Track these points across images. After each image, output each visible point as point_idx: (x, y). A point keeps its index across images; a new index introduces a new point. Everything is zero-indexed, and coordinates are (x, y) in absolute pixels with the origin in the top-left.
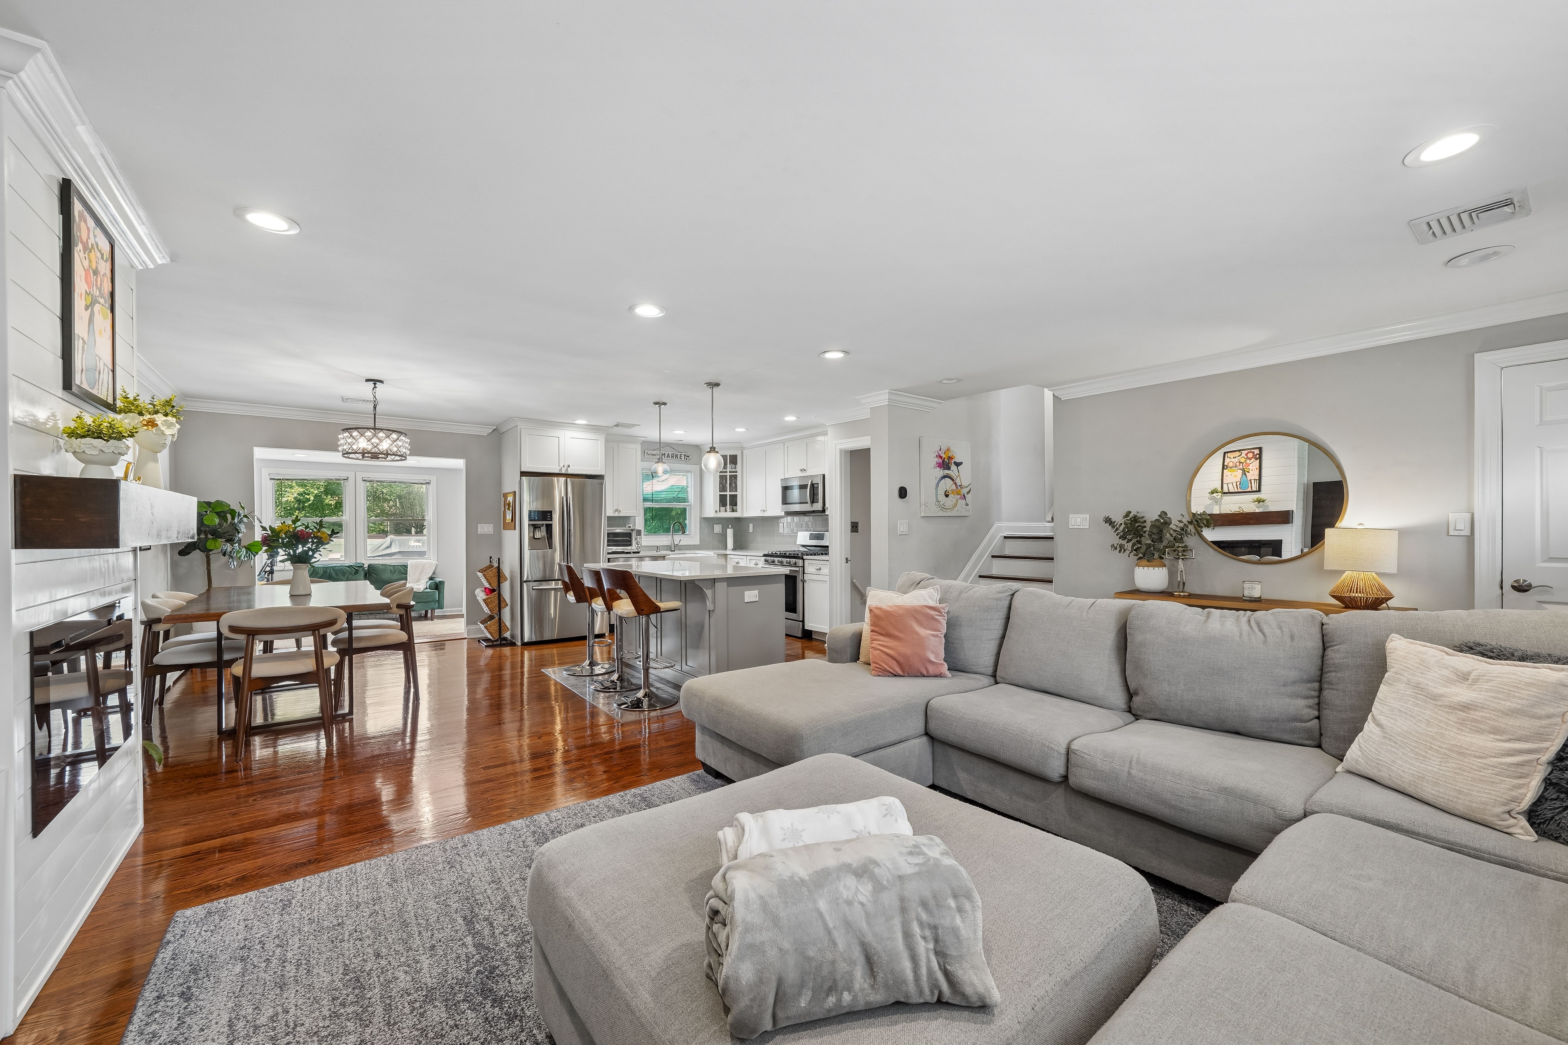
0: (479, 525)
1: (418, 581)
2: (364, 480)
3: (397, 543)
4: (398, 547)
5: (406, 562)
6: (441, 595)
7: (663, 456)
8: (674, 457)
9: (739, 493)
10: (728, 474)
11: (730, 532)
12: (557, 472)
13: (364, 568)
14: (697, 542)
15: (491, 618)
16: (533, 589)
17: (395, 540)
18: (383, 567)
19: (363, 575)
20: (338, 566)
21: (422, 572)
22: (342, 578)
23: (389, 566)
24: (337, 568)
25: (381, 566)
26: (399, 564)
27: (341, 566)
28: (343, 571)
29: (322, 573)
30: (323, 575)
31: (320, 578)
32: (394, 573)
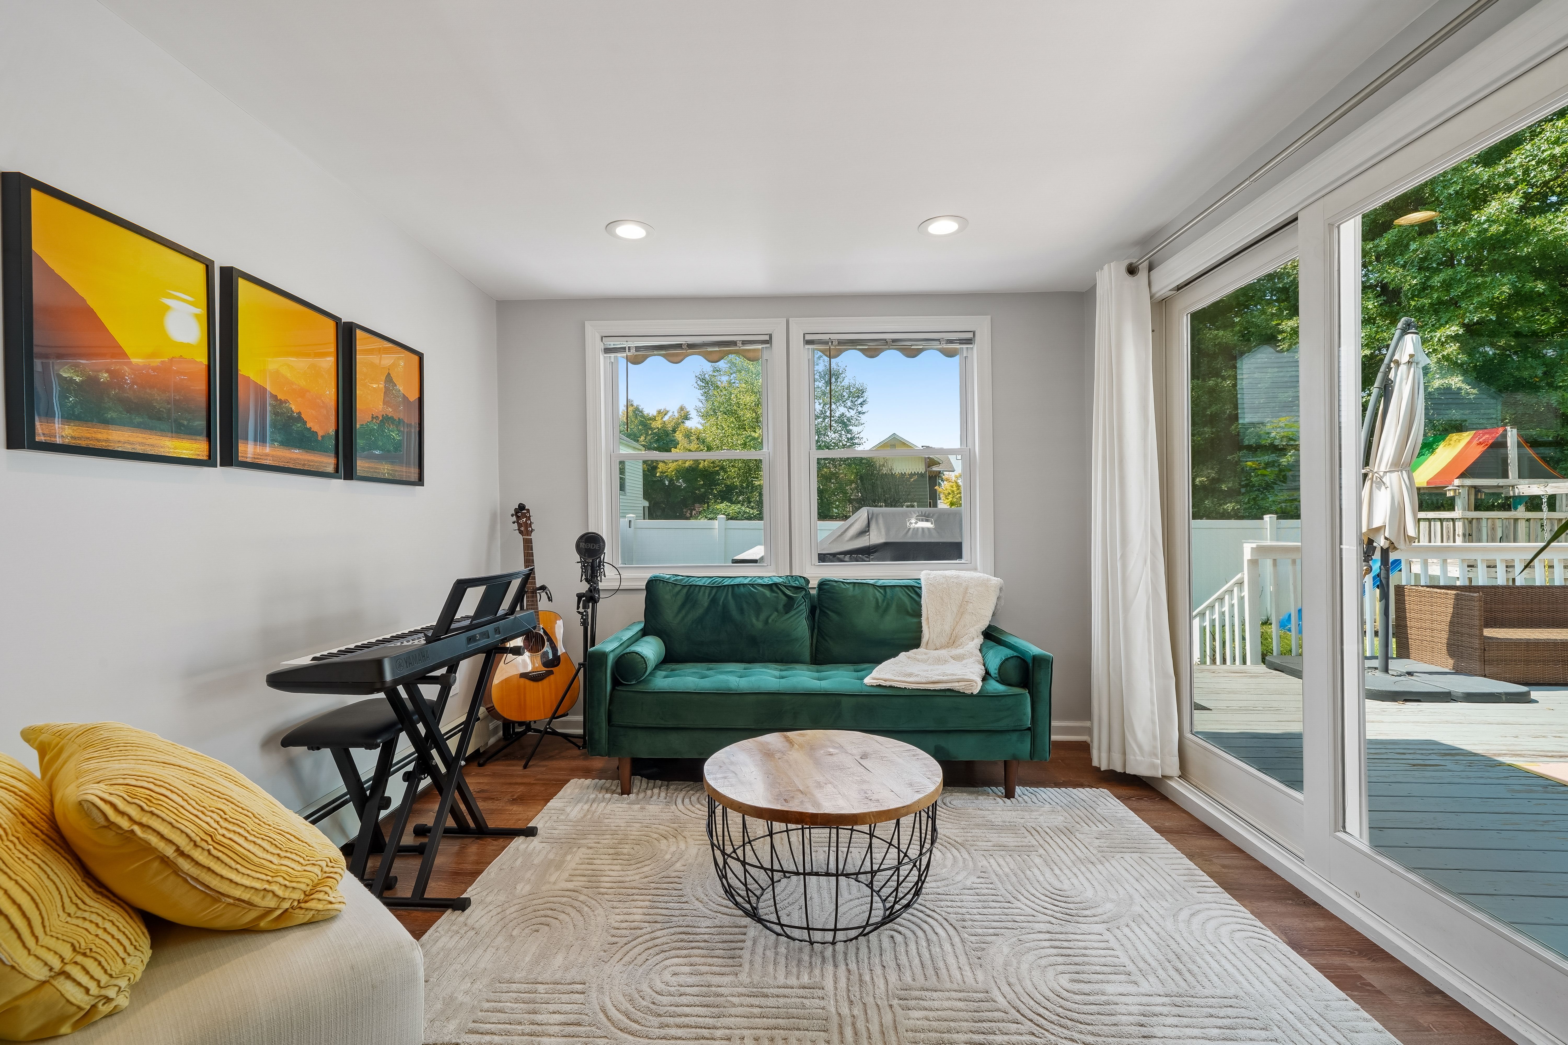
1: (954, 641)
2: (807, 344)
3: (881, 521)
4: (883, 531)
5: (907, 574)
6: (1042, 709)
13: (808, 594)
17: (877, 515)
18: (857, 591)
19: (805, 615)
20: (744, 585)
21: (961, 612)
22: (754, 620)
23: (871, 589)
24: (742, 589)
25: (851, 586)
26: (901, 583)
27: (752, 585)
28: (756, 602)
29: (706, 604)
30: (708, 610)
31: (700, 620)
32: (887, 609)
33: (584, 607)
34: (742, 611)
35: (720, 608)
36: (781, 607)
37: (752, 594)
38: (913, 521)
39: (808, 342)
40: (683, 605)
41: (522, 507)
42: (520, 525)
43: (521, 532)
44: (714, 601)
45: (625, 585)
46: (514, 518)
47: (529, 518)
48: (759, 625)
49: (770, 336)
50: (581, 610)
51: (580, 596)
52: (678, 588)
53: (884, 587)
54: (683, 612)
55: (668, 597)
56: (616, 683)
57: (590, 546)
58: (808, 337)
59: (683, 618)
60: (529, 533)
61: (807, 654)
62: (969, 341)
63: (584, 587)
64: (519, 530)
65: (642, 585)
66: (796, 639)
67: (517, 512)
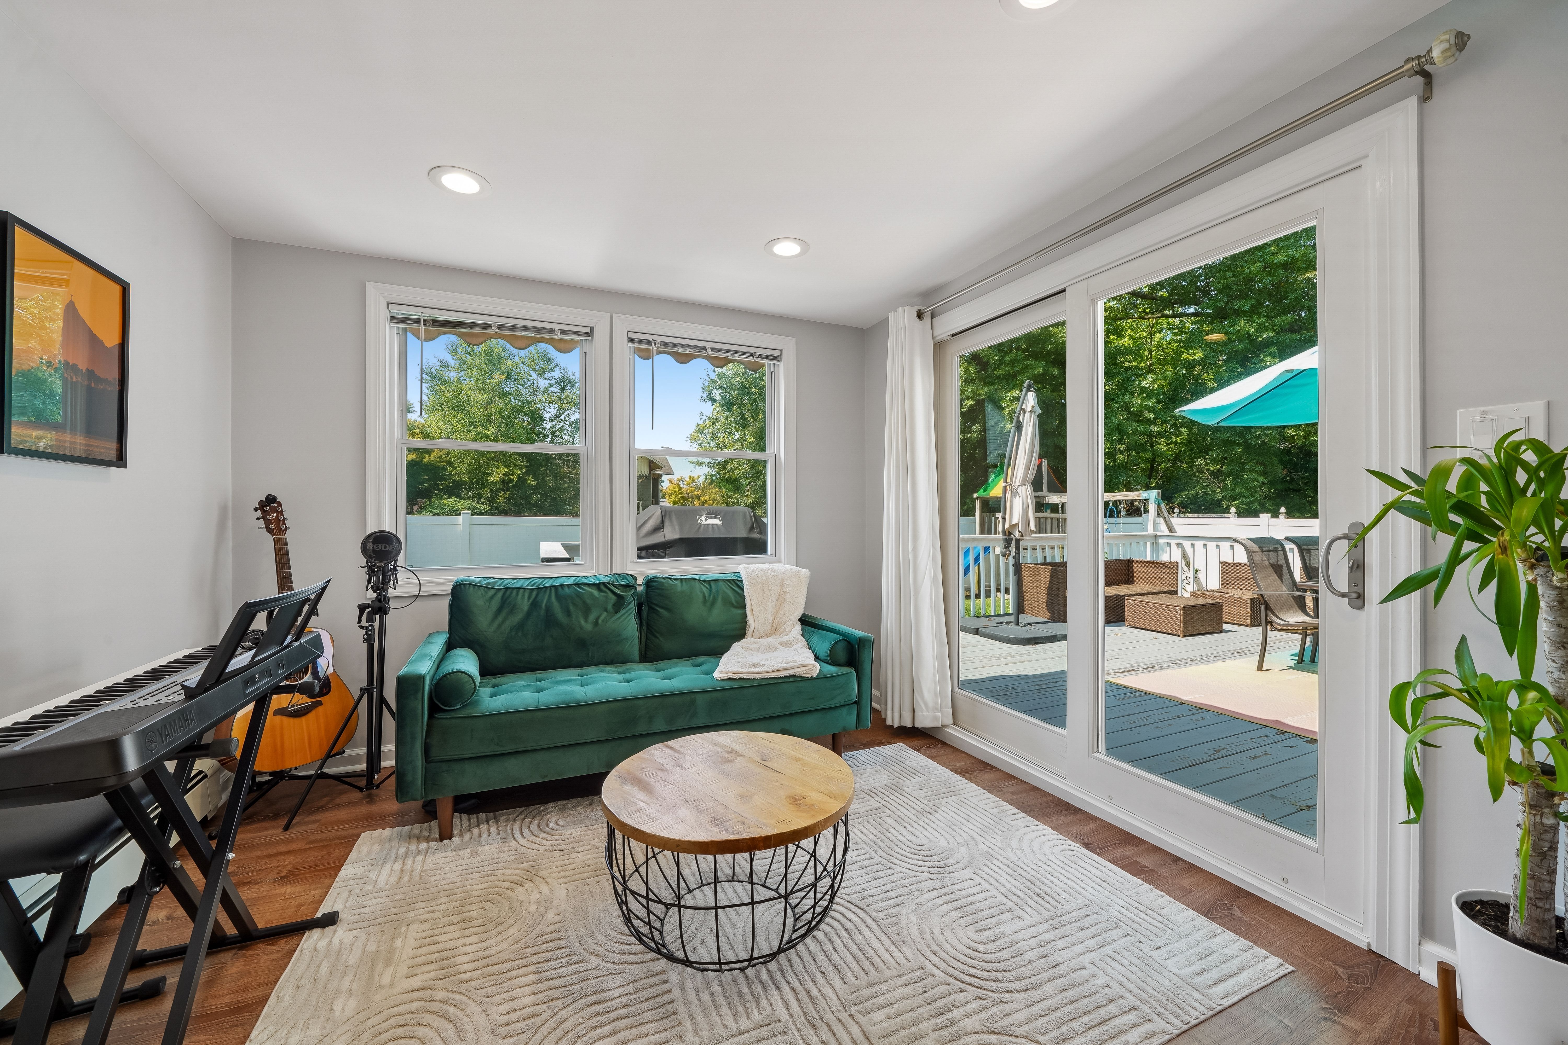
1: (776, 629)
13: (635, 591)
18: (685, 587)
19: (633, 613)
20: (569, 586)
21: (780, 601)
22: (583, 622)
23: (697, 584)
24: (567, 590)
25: (678, 583)
27: (578, 585)
28: (584, 602)
29: (526, 608)
30: (529, 614)
31: (521, 626)
32: (713, 603)
33: (370, 620)
34: (568, 613)
35: (543, 612)
36: (610, 607)
37: (578, 595)
38: (703, 518)
39: (630, 340)
40: (499, 610)
41: (271, 499)
42: (268, 523)
43: (270, 531)
44: (535, 604)
45: (424, 590)
46: (259, 513)
47: (281, 513)
48: (588, 626)
49: (592, 329)
50: (364, 623)
51: (362, 608)
52: (491, 592)
53: (710, 582)
54: (500, 619)
55: (480, 603)
56: (434, 709)
57: (381, 547)
58: (631, 335)
59: (500, 626)
60: (282, 532)
61: (636, 652)
62: (777, 358)
63: (369, 596)
64: (267, 527)
65: (446, 590)
66: (627, 639)
67: (262, 506)
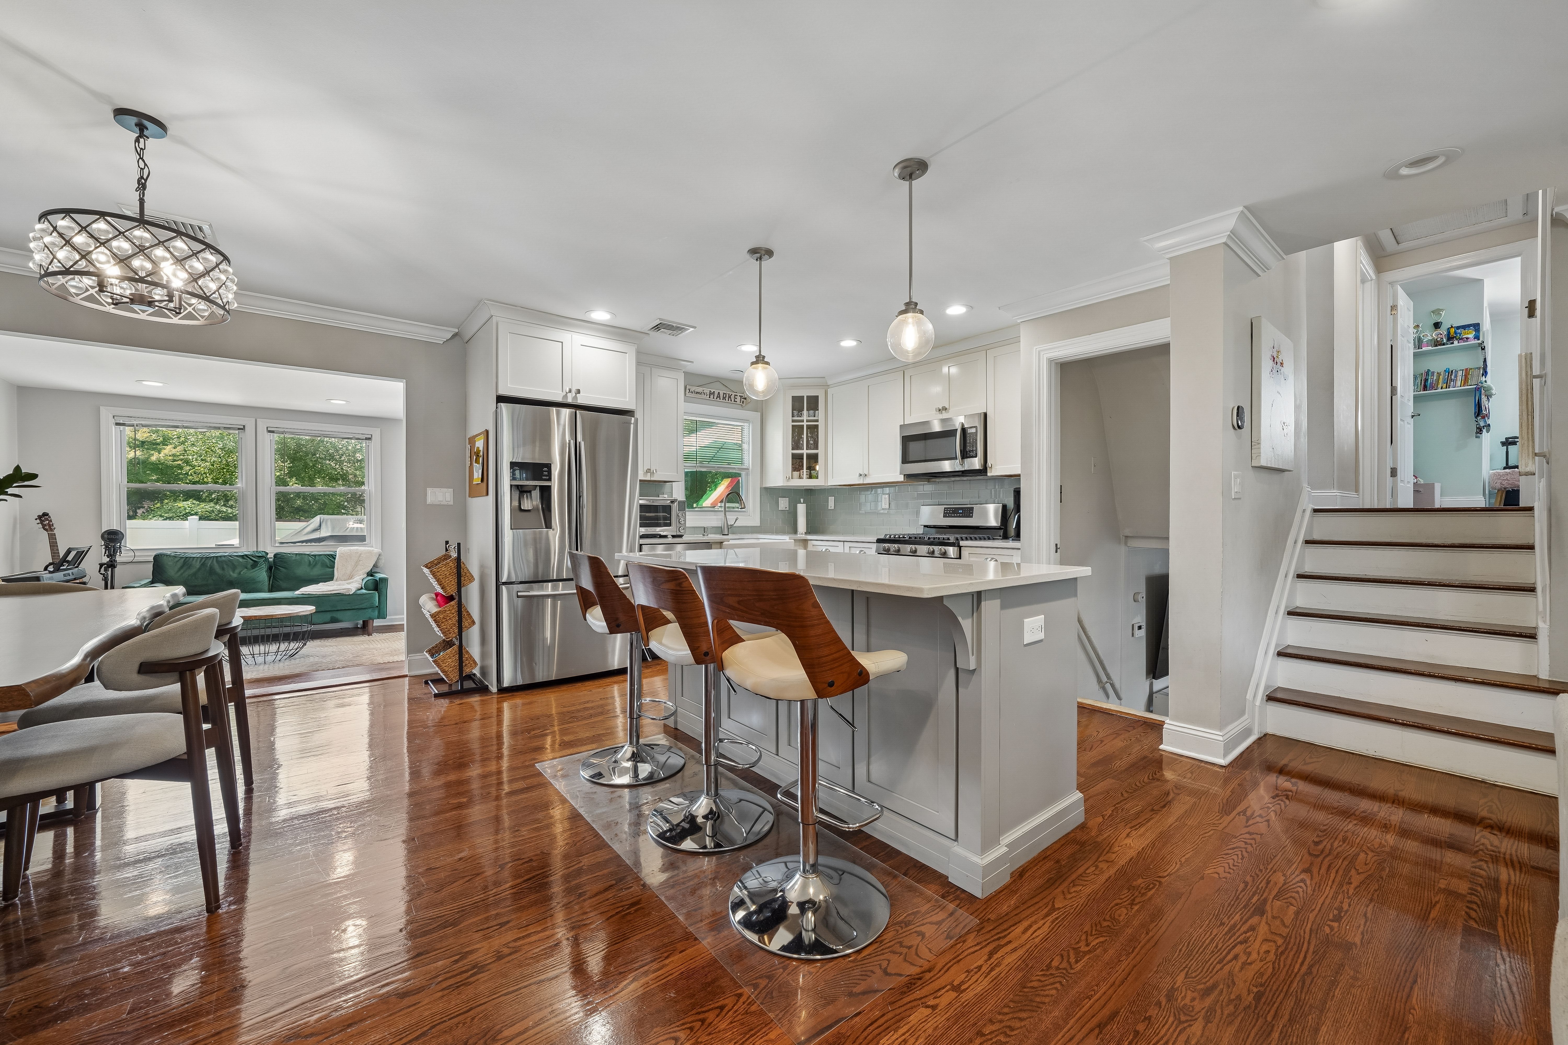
0: (429, 491)
1: (351, 577)
2: (270, 431)
3: (329, 523)
4: (330, 529)
5: (334, 550)
6: (382, 598)
7: (712, 396)
8: (727, 399)
9: (820, 452)
10: (805, 424)
11: (801, 509)
12: (559, 399)
13: (267, 560)
14: (756, 522)
15: (447, 644)
16: (518, 597)
17: (327, 520)
18: (298, 557)
19: (264, 568)
20: (224, 556)
21: (356, 565)
22: (231, 573)
23: (306, 556)
24: (223, 558)
25: (294, 556)
26: (326, 553)
27: (230, 556)
28: (233, 564)
29: (198, 567)
30: (199, 569)
31: (195, 574)
32: (315, 566)
33: (106, 570)
34: (223, 569)
35: (208, 568)
36: (249, 566)
37: (230, 561)
38: (351, 523)
40: (182, 567)
41: (46, 514)
42: (43, 526)
43: (46, 530)
44: (203, 565)
45: (136, 559)
46: (38, 521)
47: (51, 521)
49: (244, 426)
50: (103, 572)
51: (101, 565)
52: (177, 559)
53: (315, 556)
54: (182, 571)
55: (173, 562)
57: (111, 537)
58: (269, 429)
59: (182, 574)
60: (52, 530)
61: (266, 588)
62: (368, 439)
63: (106, 560)
64: (43, 528)
65: (151, 559)
66: (259, 582)
67: (40, 517)
